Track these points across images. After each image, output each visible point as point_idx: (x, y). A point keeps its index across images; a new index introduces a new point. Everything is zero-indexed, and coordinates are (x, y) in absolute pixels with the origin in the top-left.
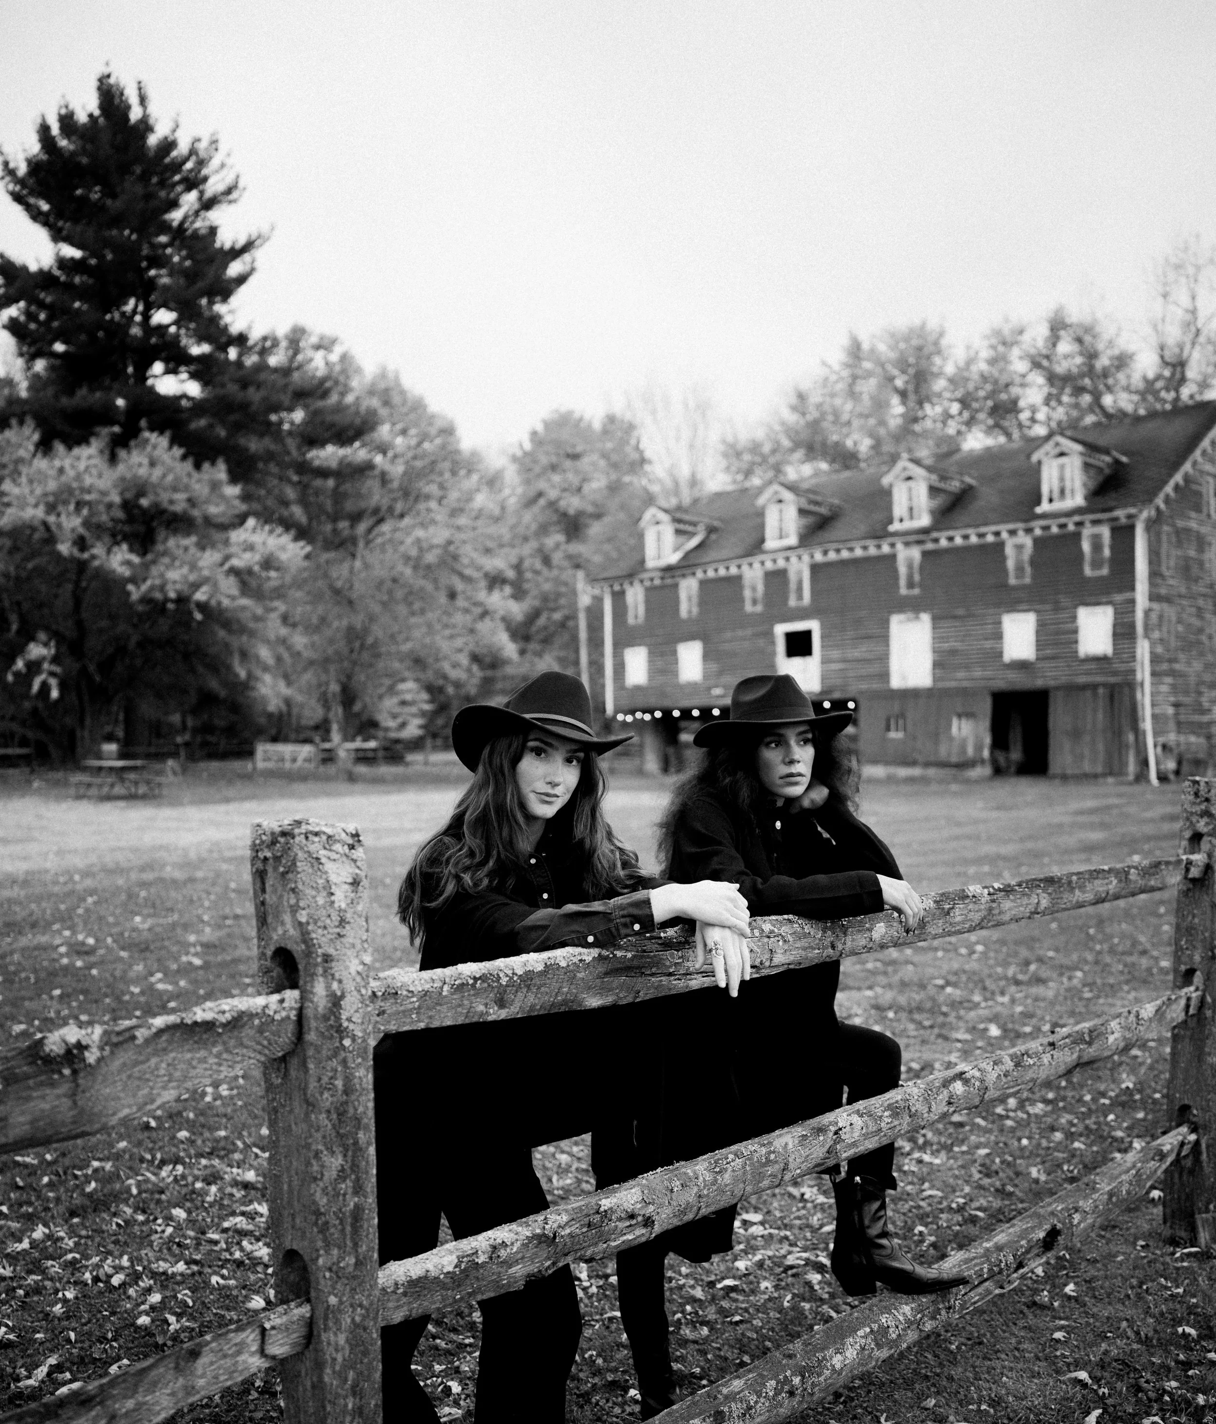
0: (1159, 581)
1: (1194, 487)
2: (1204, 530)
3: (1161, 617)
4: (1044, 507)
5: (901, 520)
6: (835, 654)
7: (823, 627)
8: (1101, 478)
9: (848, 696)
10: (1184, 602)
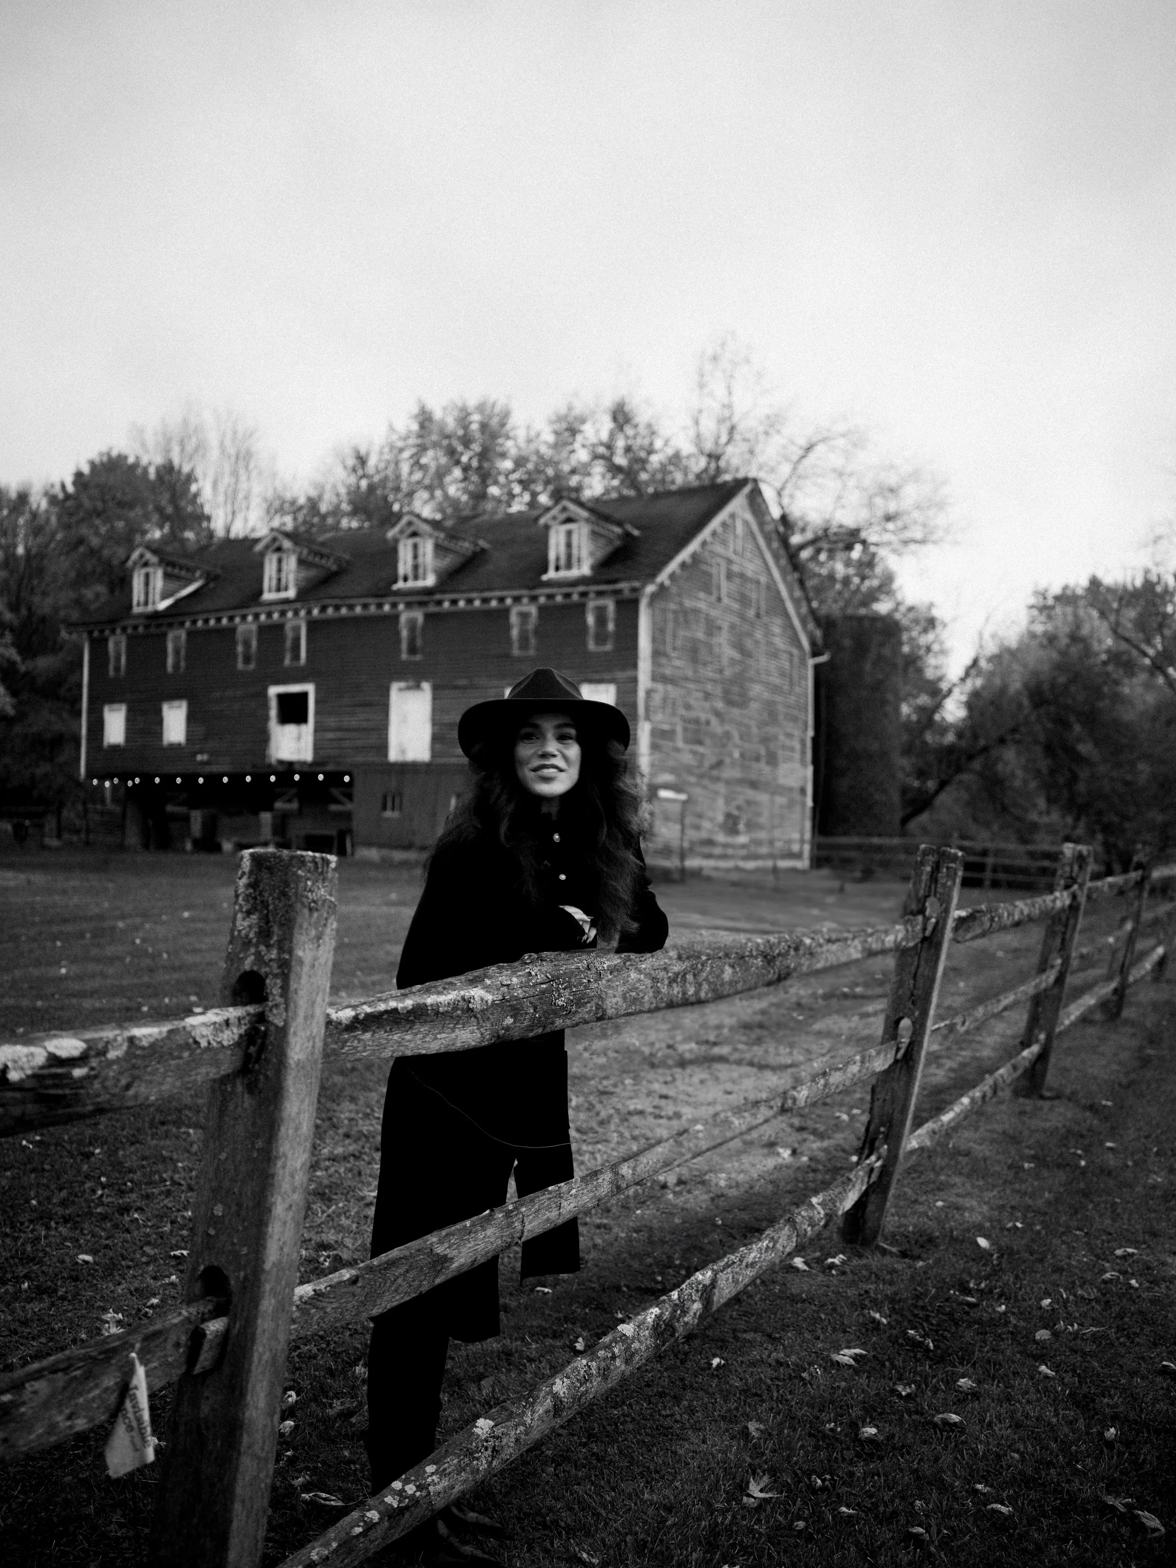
0: (664, 661)
1: (703, 567)
2: (714, 613)
3: (665, 699)
4: (551, 574)
5: (405, 579)
6: (331, 721)
7: (318, 691)
8: (609, 549)
9: (342, 768)
10: (691, 686)
